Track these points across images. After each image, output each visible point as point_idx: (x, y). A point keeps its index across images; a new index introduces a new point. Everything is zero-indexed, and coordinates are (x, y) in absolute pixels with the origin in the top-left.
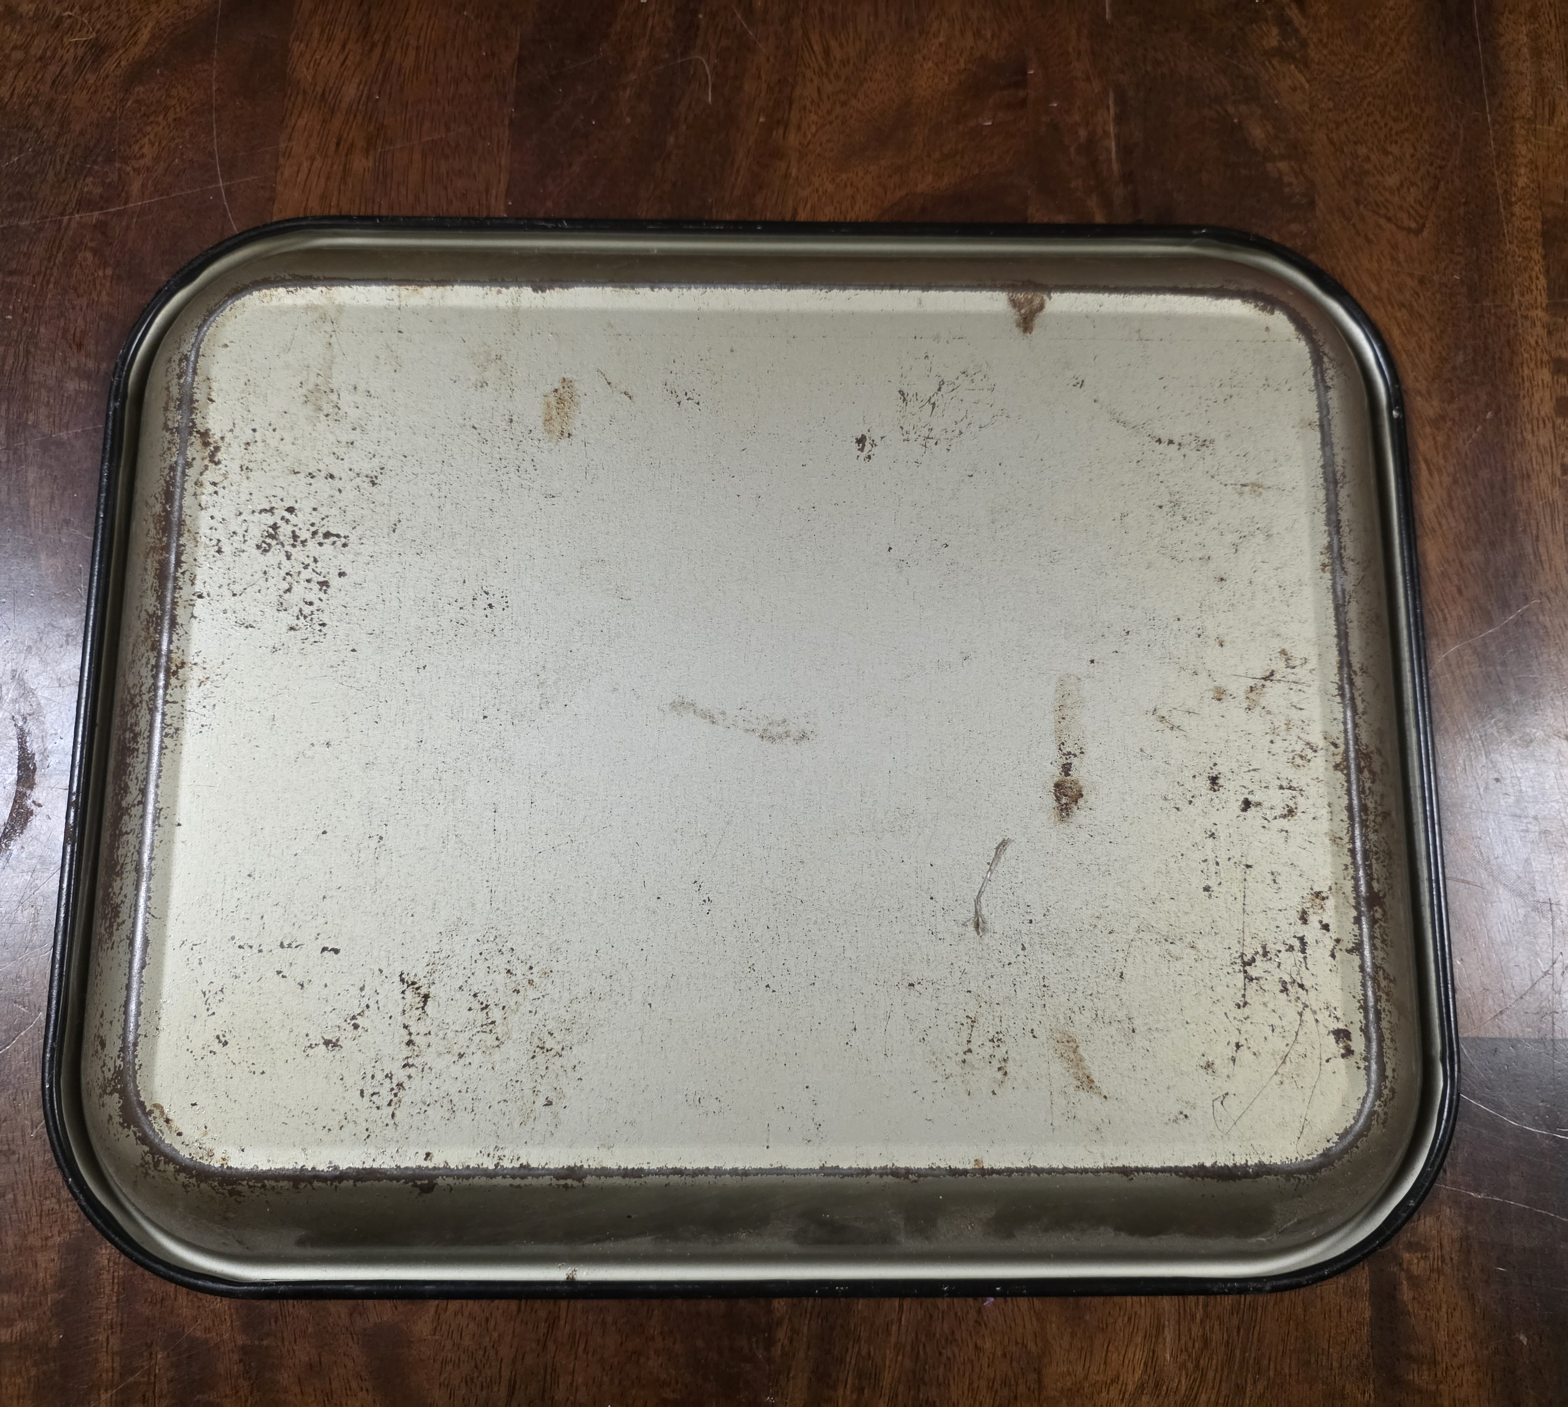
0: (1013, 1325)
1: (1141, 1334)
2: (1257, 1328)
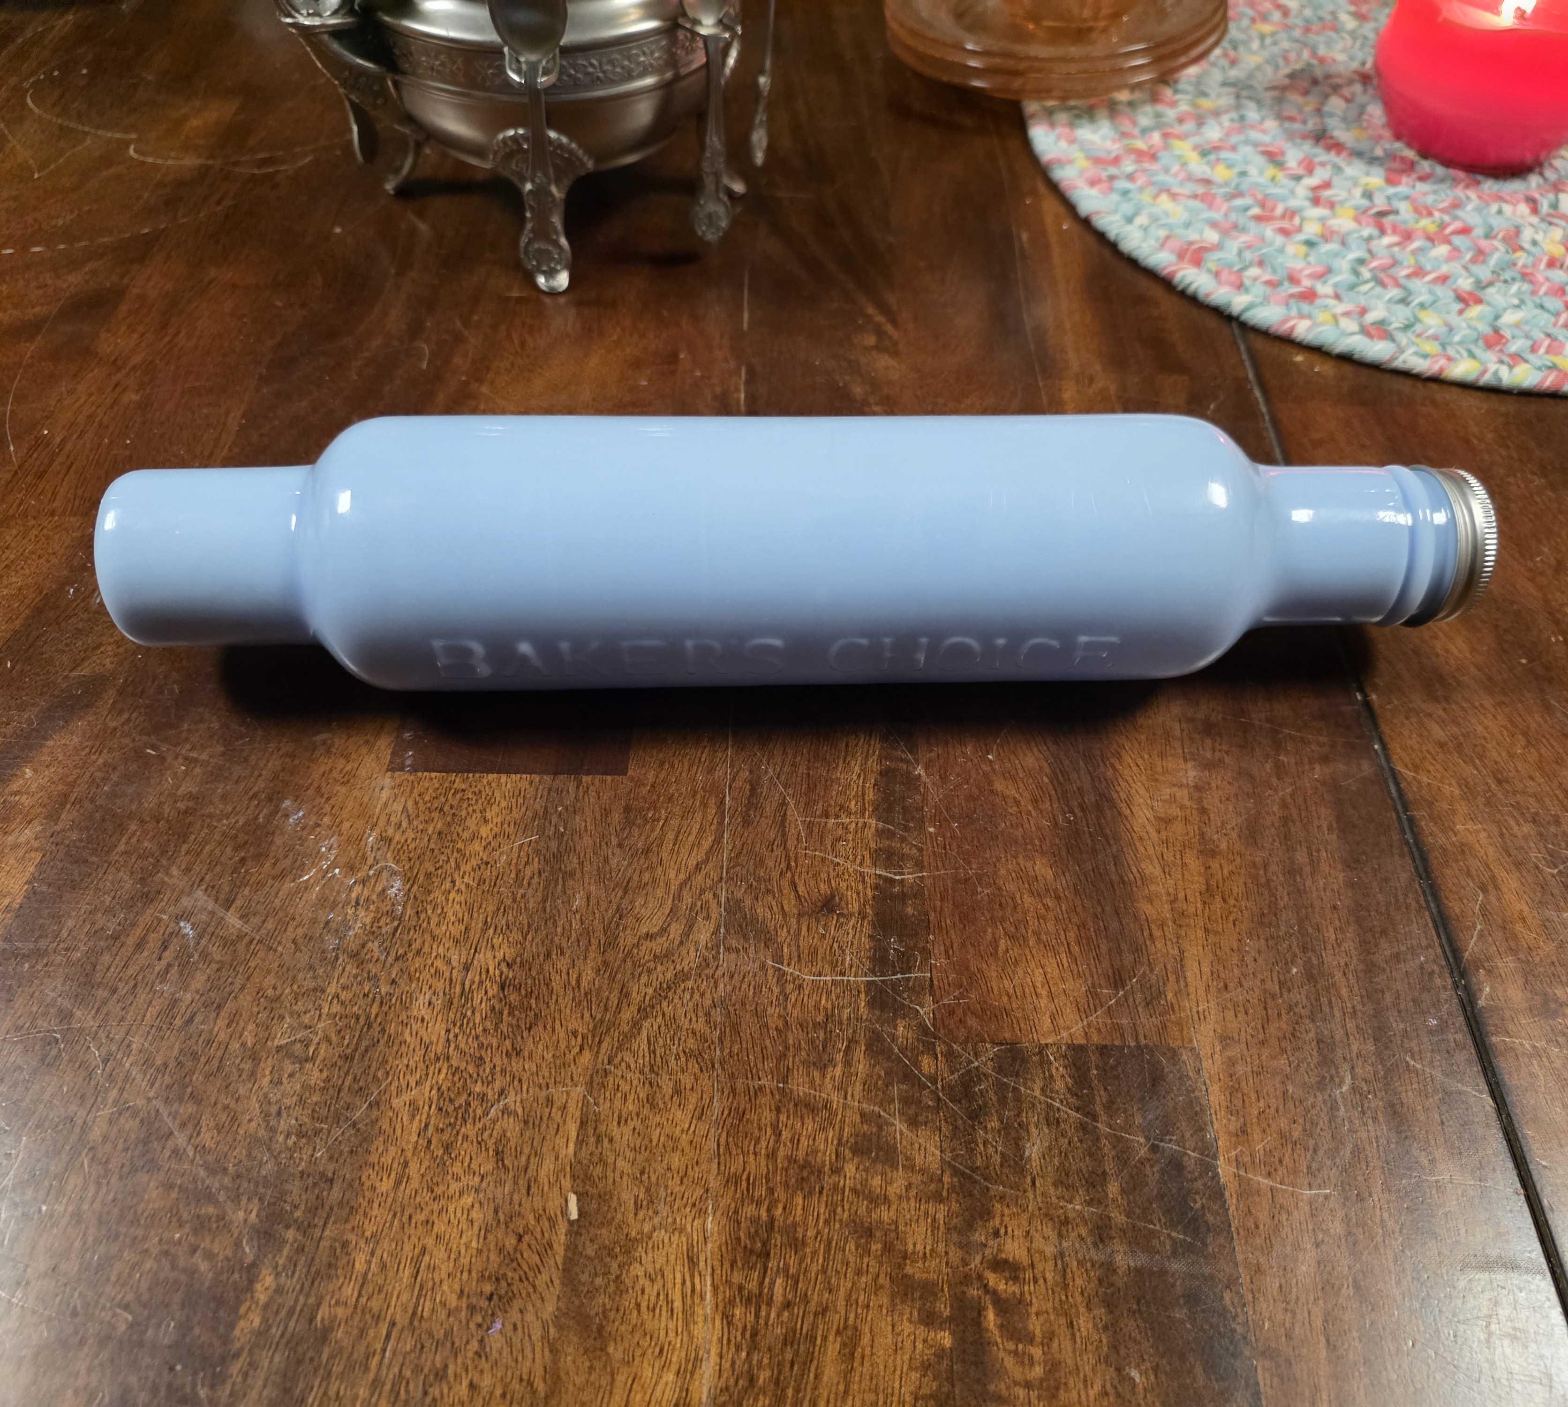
0: (520, 1359)
1: (674, 1368)
2: (815, 1362)
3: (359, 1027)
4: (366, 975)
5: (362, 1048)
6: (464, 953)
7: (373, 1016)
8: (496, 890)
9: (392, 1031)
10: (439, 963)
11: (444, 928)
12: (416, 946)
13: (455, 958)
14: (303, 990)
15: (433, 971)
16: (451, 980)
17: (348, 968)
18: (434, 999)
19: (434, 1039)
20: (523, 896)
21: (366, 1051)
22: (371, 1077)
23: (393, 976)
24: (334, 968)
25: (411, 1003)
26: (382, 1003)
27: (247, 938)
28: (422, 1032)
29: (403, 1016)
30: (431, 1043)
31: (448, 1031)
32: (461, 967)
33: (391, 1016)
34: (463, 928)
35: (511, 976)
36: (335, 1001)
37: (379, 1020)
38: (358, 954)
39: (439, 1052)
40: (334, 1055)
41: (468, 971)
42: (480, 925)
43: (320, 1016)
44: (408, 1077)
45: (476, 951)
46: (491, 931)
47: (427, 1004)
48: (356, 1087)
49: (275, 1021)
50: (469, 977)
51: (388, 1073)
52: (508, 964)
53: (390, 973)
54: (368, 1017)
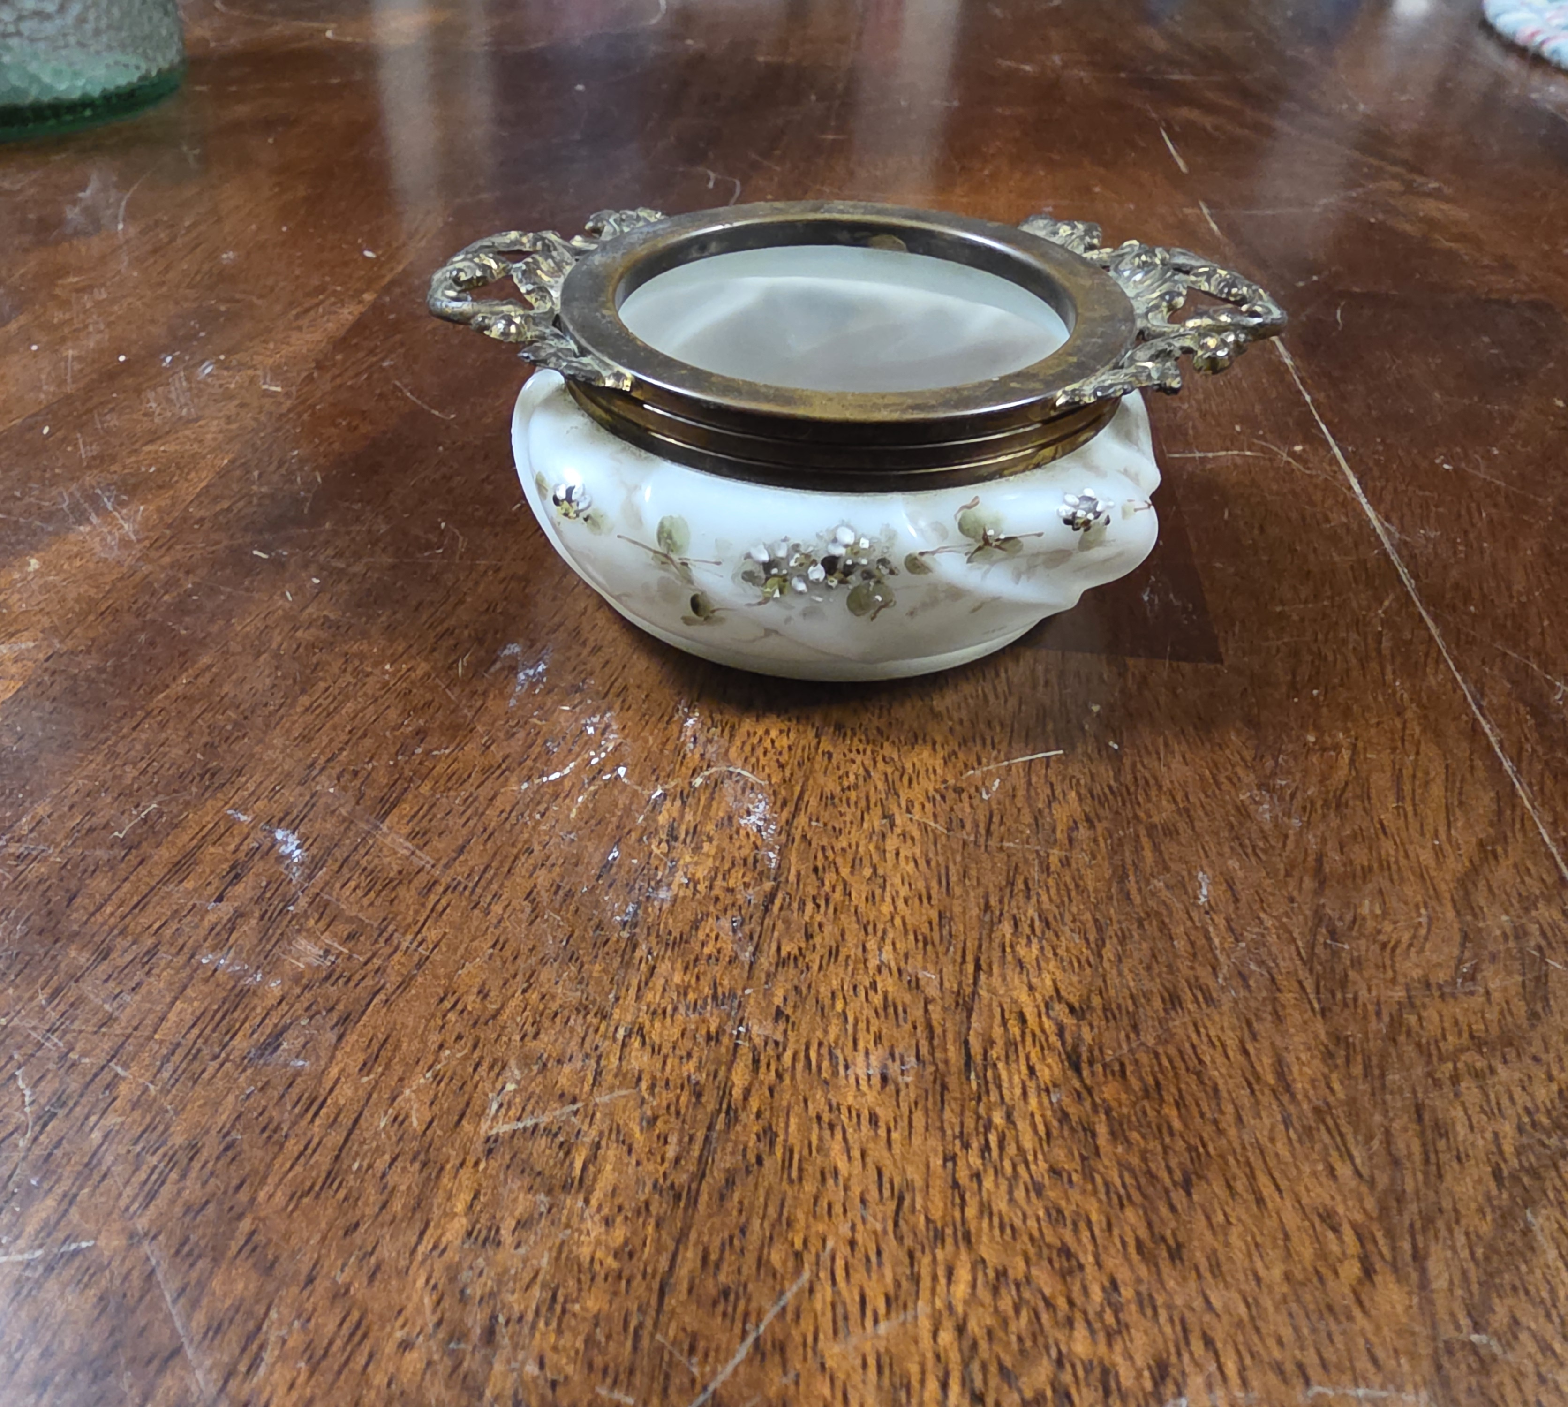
3: (703, 1117)
4: (707, 991)
5: (716, 1176)
6: (949, 970)
7: (737, 1093)
8: (993, 843)
9: (794, 1139)
10: (887, 983)
11: (886, 908)
12: (824, 939)
13: (929, 976)
14: (554, 1006)
15: (877, 999)
16: (929, 1027)
17: (664, 968)
18: (894, 1069)
19: (915, 1175)
20: (1066, 862)
21: (730, 1182)
22: (750, 1259)
23: (778, 1001)
24: (626, 964)
25: (835, 1073)
26: (756, 1061)
27: (423, 878)
28: (878, 1152)
29: (818, 1103)
30: (909, 1185)
31: (950, 1158)
32: (950, 1000)
33: (785, 1097)
34: (934, 915)
35: (1087, 1035)
36: (636, 1043)
37: (754, 1104)
38: (683, 940)
39: (937, 1214)
40: (640, 1182)
41: (970, 1012)
42: (975, 912)
43: (598, 1073)
44: (859, 1276)
45: (978, 968)
46: (1007, 928)
47: (876, 1080)
48: (711, 1287)
49: (483, 1070)
50: (976, 1024)
51: (798, 1256)
52: (1072, 1009)
53: (768, 994)
54: (725, 1091)
